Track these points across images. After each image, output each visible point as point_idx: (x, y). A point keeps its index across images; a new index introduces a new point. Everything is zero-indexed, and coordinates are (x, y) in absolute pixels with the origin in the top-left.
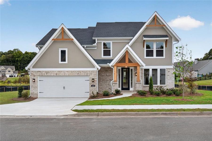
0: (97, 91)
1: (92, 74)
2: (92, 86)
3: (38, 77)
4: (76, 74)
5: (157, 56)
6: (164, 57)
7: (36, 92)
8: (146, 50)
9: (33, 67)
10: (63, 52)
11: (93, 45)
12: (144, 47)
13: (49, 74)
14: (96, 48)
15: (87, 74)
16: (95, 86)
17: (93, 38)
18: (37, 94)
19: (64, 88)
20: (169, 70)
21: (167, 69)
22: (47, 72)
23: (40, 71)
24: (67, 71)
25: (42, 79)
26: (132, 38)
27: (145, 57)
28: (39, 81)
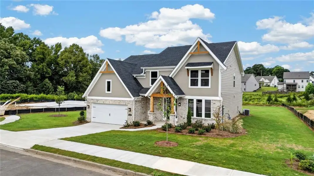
0: (134, 121)
1: (129, 104)
2: (129, 115)
3: (92, 104)
4: (117, 103)
5: (202, 85)
6: (209, 87)
7: (90, 117)
8: (191, 79)
9: (89, 95)
10: (109, 83)
11: (141, 74)
12: (188, 76)
13: (99, 102)
14: (145, 77)
15: (126, 103)
16: (131, 115)
17: (141, 68)
18: (91, 119)
19: (110, 114)
20: (214, 102)
21: (212, 100)
22: (97, 100)
23: (93, 99)
24: (111, 100)
25: (95, 105)
26: (175, 66)
27: (190, 87)
28: (92, 108)
